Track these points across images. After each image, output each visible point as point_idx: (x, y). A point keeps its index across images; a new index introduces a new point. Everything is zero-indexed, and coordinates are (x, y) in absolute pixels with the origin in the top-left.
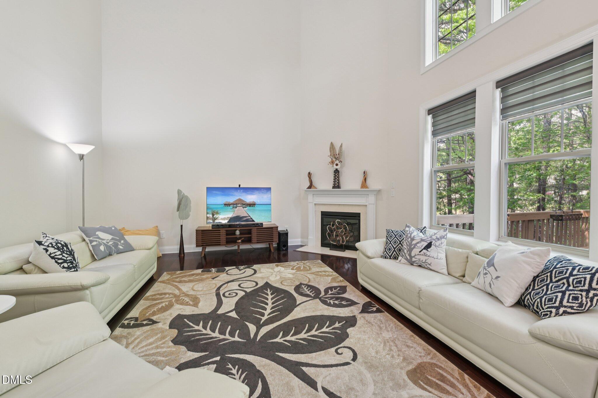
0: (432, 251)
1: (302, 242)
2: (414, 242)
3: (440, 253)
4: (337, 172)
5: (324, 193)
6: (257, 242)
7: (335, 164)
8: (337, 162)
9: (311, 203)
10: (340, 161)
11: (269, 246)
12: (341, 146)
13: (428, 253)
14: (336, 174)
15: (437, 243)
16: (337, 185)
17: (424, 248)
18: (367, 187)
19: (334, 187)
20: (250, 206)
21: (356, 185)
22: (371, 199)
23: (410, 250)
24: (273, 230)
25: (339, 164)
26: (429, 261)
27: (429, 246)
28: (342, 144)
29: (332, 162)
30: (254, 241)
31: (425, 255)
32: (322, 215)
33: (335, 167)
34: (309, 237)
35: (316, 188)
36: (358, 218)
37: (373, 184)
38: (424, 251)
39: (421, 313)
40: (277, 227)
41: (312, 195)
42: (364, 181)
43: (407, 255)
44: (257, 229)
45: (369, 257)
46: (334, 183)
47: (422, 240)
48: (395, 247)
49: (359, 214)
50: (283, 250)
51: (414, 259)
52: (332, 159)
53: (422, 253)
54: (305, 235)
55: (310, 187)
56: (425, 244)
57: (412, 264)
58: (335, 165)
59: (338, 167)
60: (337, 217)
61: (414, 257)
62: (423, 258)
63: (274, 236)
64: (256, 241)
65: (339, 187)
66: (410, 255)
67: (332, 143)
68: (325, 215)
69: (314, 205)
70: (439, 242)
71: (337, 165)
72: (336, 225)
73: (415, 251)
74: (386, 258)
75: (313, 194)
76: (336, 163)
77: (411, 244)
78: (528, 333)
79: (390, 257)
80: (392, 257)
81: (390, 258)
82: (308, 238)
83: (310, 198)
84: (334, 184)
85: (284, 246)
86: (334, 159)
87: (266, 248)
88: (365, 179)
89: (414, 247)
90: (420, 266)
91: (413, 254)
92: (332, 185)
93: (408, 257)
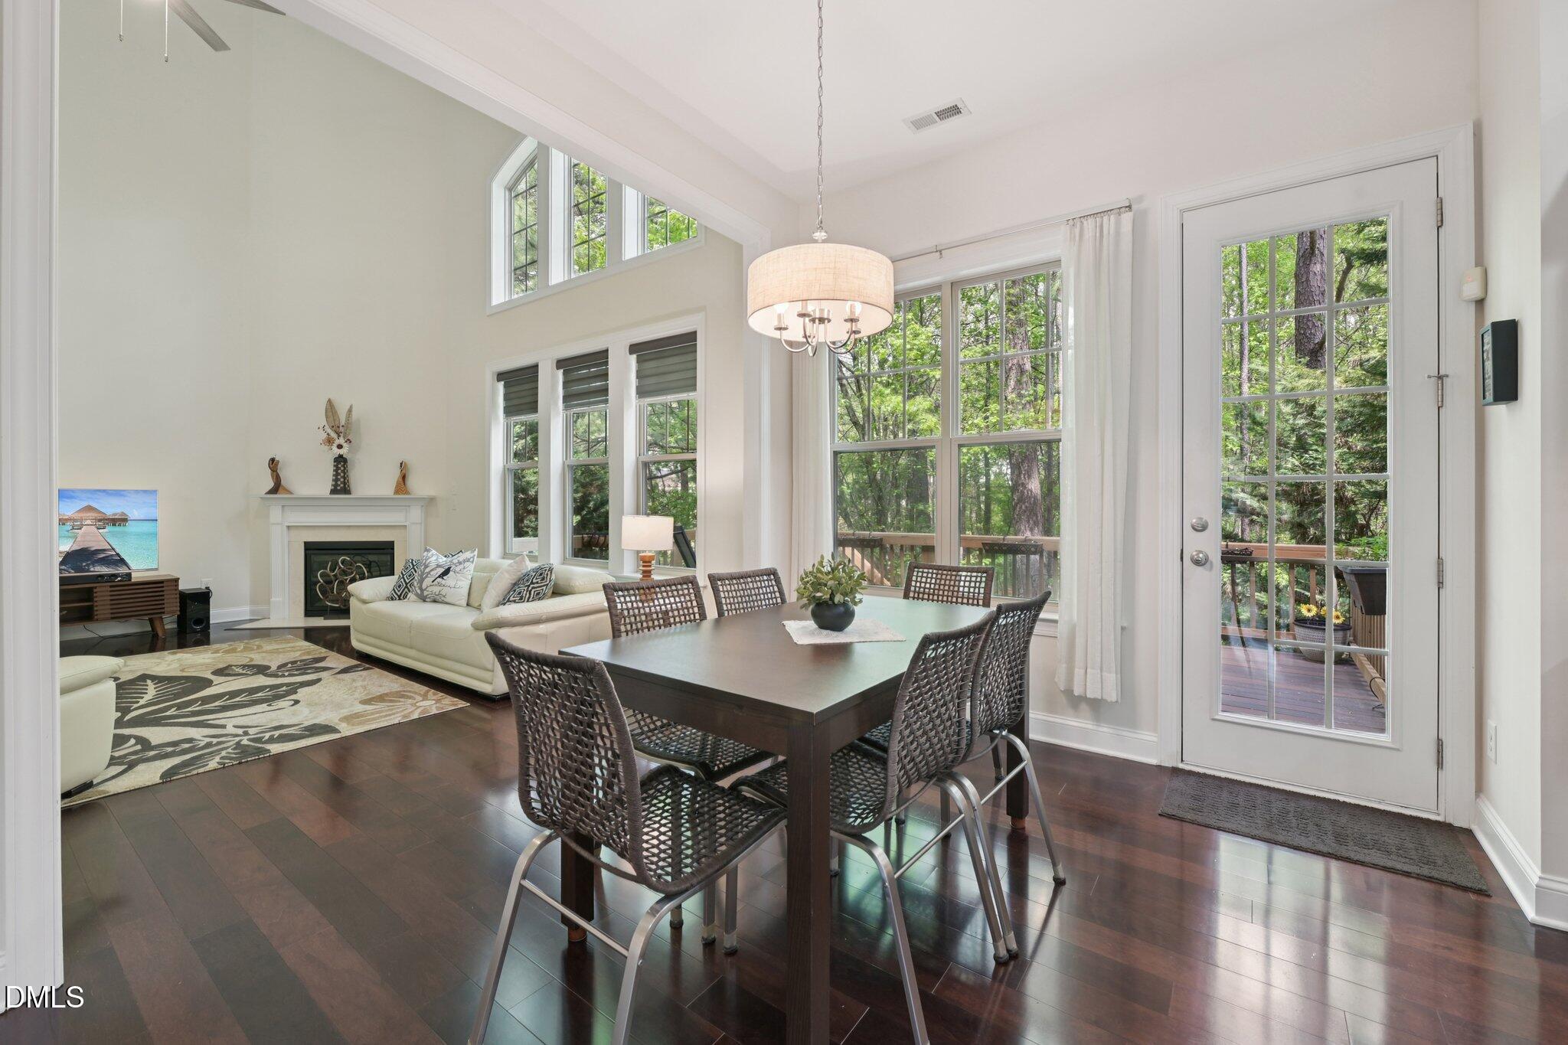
0: (449, 579)
1: (252, 612)
2: (427, 570)
3: (461, 580)
4: (340, 460)
5: (311, 502)
6: (113, 618)
7: (335, 445)
8: (341, 441)
9: (278, 524)
10: (348, 440)
11: (150, 629)
12: (350, 411)
13: (443, 582)
14: (339, 466)
15: (458, 569)
16: (341, 486)
17: (439, 577)
18: (407, 492)
19: (333, 492)
20: (114, 525)
21: (385, 487)
22: (416, 514)
23: (421, 581)
24: (163, 587)
25: (345, 445)
26: (443, 593)
27: (447, 572)
28: (351, 407)
29: (329, 441)
30: (100, 614)
31: (439, 585)
32: (306, 549)
33: (337, 452)
34: (273, 599)
35: (291, 493)
36: (391, 551)
37: (419, 485)
38: (439, 580)
39: (413, 653)
40: (176, 580)
41: (280, 507)
42: (401, 480)
43: (417, 589)
44: (111, 587)
45: (365, 602)
46: (334, 483)
47: (438, 566)
48: (407, 581)
49: (392, 543)
50: (195, 632)
51: (425, 593)
52: (328, 434)
53: (436, 582)
54: (261, 595)
55: (275, 490)
56: (441, 571)
57: (425, 601)
58: (334, 448)
59: (341, 452)
60: (342, 552)
61: (425, 589)
62: (436, 589)
63: (165, 601)
64: (110, 616)
65: (346, 490)
66: (421, 588)
67: (329, 401)
68: (311, 549)
69: (285, 528)
70: (461, 567)
71: (340, 447)
72: (340, 568)
73: (427, 582)
74: (392, 599)
75: (283, 506)
76: (337, 442)
77: (423, 573)
78: (472, 628)
79: (399, 597)
80: (402, 597)
81: (400, 599)
82: (268, 603)
83: (275, 514)
84: (335, 486)
85: (198, 622)
86: (333, 435)
87: (142, 634)
88: (404, 477)
89: (427, 577)
90: (435, 601)
91: (424, 587)
92: (329, 486)
93: (419, 591)
